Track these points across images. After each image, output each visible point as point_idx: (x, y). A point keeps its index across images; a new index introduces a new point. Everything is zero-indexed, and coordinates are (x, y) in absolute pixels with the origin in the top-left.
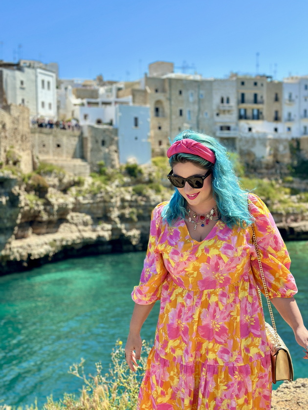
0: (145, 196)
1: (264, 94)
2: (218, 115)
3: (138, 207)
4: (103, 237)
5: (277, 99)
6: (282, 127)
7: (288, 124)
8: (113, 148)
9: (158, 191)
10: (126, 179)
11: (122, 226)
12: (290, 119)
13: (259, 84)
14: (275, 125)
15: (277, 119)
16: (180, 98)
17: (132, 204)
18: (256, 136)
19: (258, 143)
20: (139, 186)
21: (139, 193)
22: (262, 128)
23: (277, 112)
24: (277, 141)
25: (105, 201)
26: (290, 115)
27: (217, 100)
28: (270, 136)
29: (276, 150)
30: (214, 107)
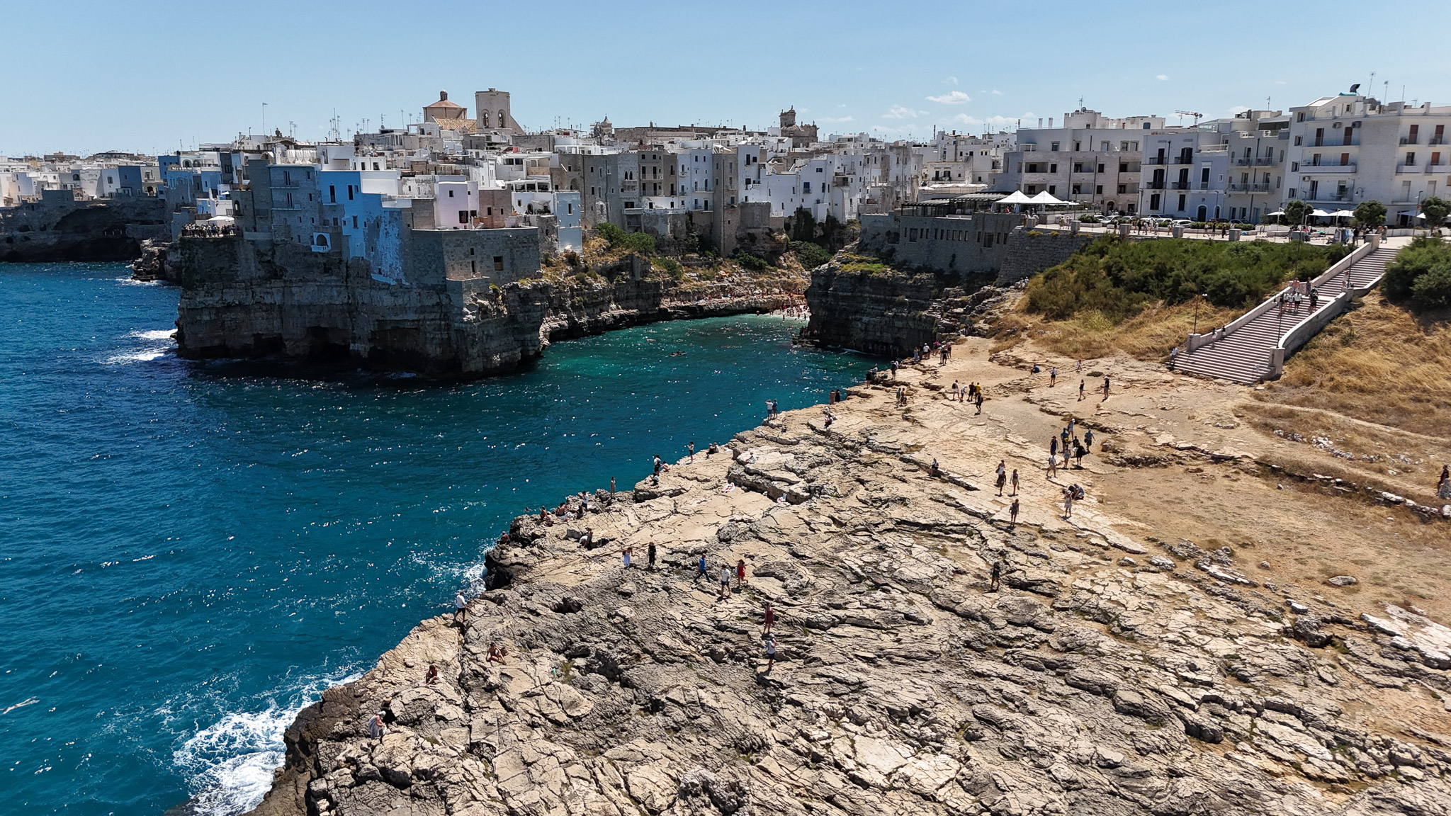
0: (587, 284)
1: (660, 165)
2: (622, 190)
3: (582, 295)
4: (563, 326)
5: (672, 172)
6: (677, 201)
7: (682, 198)
8: (554, 236)
9: (596, 279)
10: (569, 268)
11: (574, 315)
12: (683, 194)
13: (657, 157)
14: (671, 199)
15: (673, 193)
16: (592, 174)
17: (579, 292)
18: (658, 213)
19: (660, 219)
20: (579, 274)
21: (583, 282)
22: (662, 203)
23: (672, 185)
24: (674, 216)
25: (560, 292)
26: (683, 187)
27: (622, 176)
28: (670, 213)
29: (675, 225)
30: (620, 183)
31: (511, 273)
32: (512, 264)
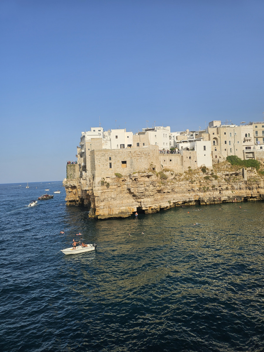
0: (210, 180)
2: (244, 142)
3: (207, 185)
8: (195, 160)
10: (201, 173)
16: (225, 136)
17: (204, 184)
20: (206, 176)
27: (243, 135)
30: (242, 138)
31: (130, 169)
32: (131, 165)
